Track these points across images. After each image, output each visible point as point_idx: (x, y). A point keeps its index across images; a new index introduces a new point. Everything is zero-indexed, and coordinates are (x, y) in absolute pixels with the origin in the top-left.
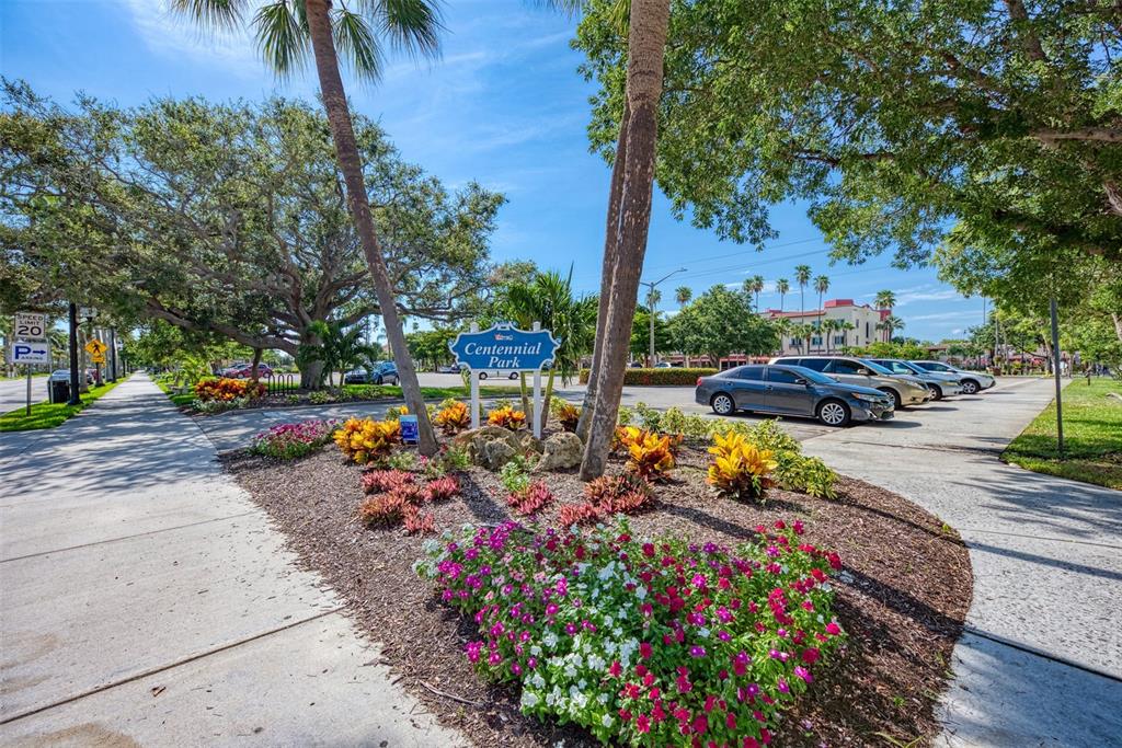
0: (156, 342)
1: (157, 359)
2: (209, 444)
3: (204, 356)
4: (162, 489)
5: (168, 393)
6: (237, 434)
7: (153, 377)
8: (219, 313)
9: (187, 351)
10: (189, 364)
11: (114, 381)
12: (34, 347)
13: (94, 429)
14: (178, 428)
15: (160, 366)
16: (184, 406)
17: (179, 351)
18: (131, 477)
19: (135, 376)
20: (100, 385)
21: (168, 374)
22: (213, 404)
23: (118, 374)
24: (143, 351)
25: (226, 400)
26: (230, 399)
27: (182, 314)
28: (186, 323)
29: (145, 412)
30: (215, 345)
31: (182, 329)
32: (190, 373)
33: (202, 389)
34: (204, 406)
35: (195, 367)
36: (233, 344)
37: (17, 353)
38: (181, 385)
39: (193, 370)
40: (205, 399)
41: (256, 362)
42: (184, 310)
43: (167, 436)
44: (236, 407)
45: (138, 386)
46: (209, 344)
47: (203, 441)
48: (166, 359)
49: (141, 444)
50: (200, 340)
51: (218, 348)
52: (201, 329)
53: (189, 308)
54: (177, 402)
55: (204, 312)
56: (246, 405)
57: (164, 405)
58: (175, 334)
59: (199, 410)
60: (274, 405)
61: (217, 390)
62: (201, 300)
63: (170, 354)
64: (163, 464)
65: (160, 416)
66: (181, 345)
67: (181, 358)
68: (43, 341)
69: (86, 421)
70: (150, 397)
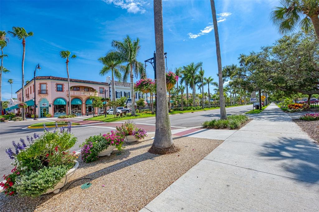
0: (277, 95)
1: (278, 99)
2: (291, 118)
3: (291, 98)
4: (281, 122)
5: (281, 108)
6: (298, 116)
7: (276, 104)
8: (295, 86)
9: (286, 97)
10: (286, 100)
11: (267, 105)
12: (254, 98)
13: (266, 114)
14: (283, 115)
15: (278, 101)
16: (285, 110)
17: (284, 97)
18: (275, 120)
19: (272, 104)
20: (264, 106)
21: (280, 103)
22: (292, 110)
23: (268, 103)
24: (274, 97)
25: (296, 109)
26: (298, 109)
27: (284, 87)
28: (285, 90)
29: (276, 111)
30: (294, 94)
31: (284, 91)
32: (287, 103)
33: (289, 106)
34: (290, 110)
35: (288, 101)
36: (300, 94)
37: (252, 100)
38: (284, 106)
39: (288, 102)
40: (290, 109)
41: (309, 98)
42: (285, 86)
43: (282, 116)
44: (300, 111)
45: (272, 106)
46: (293, 94)
47: (289, 117)
48: (280, 99)
49: (275, 116)
50: (290, 93)
51: (296, 95)
52: (289, 91)
53: (286, 85)
54: (283, 110)
55: (290, 86)
56: (303, 111)
57: (280, 110)
58: (282, 93)
59: (289, 111)
60: (312, 111)
61: (294, 107)
62: (290, 83)
63: (281, 98)
64: (280, 119)
65: (279, 112)
66: (284, 95)
67: (284, 99)
68: (255, 97)
69: (264, 113)
70: (276, 109)
